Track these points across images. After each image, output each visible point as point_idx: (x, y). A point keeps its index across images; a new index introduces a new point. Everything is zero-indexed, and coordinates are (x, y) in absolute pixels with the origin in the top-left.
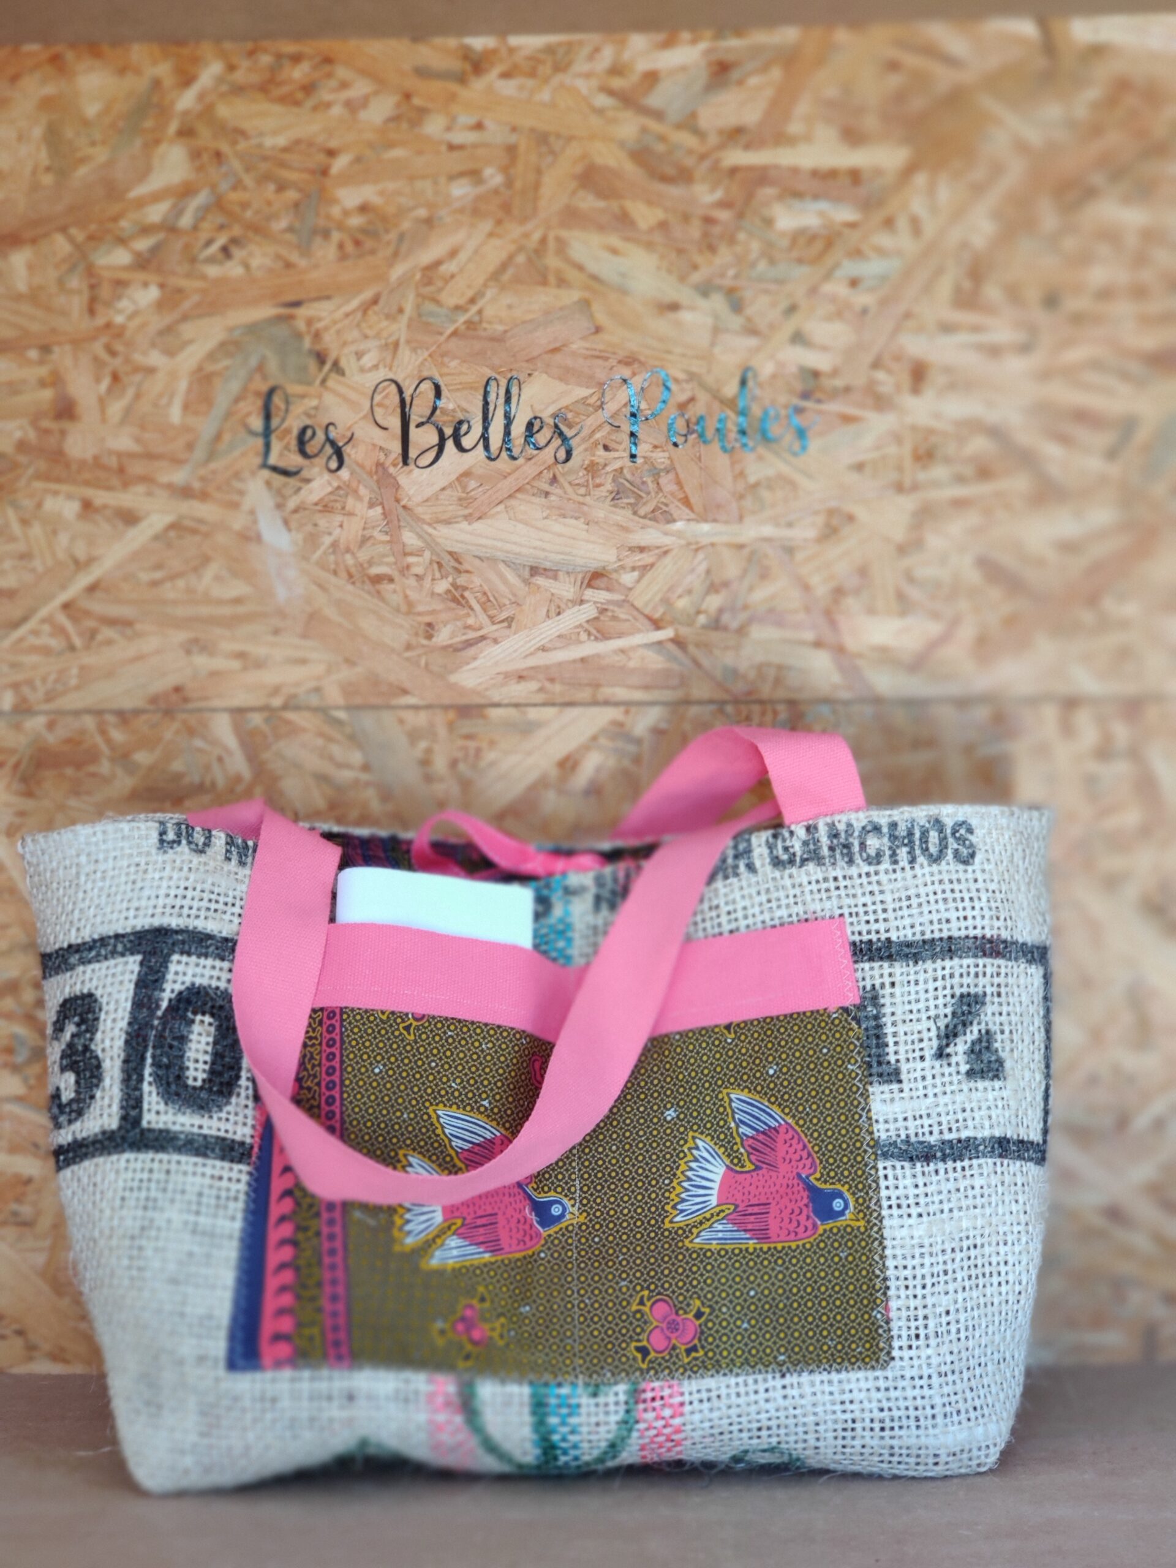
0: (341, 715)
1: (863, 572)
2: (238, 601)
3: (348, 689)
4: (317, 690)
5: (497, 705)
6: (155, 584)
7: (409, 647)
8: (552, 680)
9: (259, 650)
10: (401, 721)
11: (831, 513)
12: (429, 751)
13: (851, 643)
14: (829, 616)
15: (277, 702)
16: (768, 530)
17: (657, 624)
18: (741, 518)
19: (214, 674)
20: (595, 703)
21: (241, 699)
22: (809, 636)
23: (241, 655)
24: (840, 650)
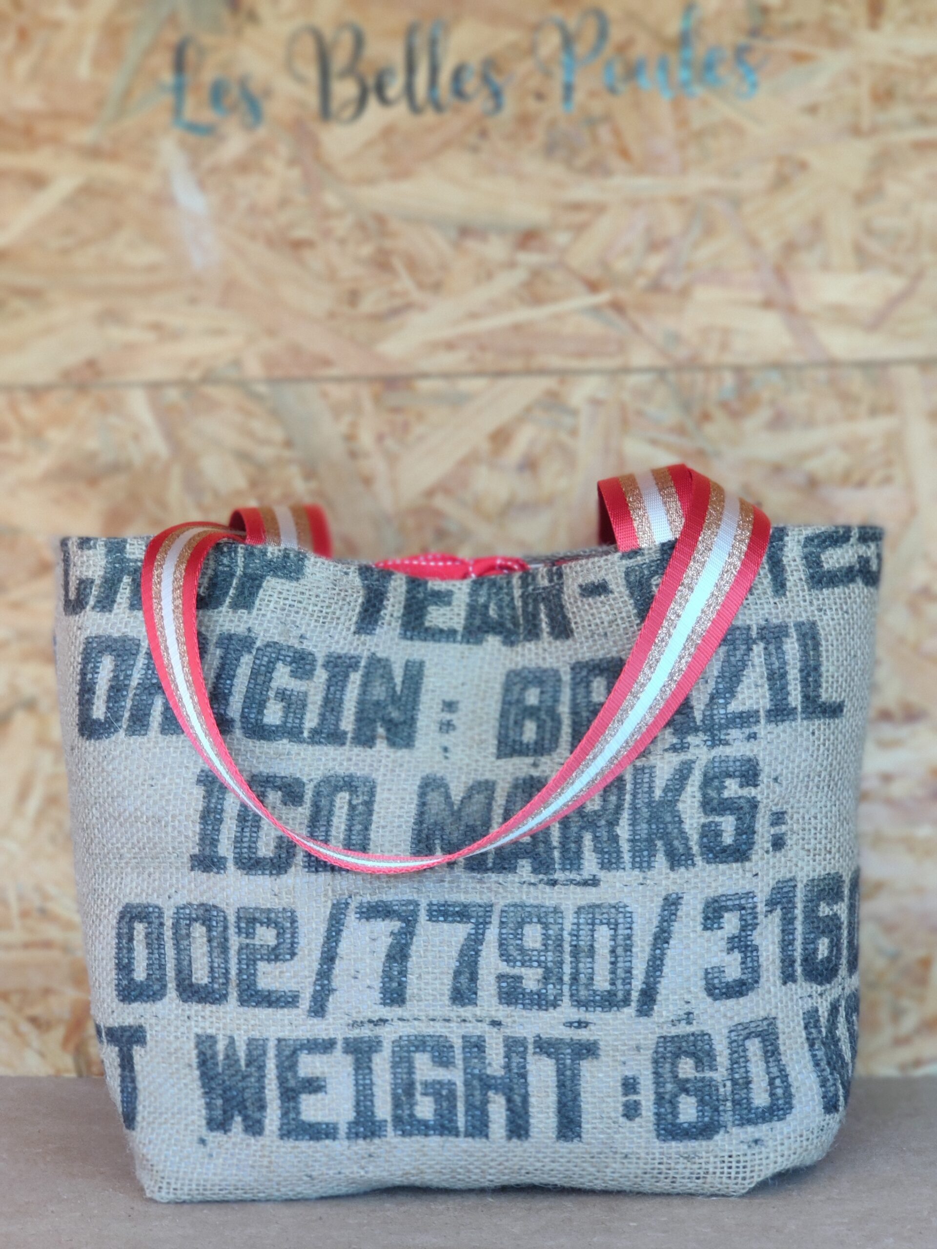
0: (262, 389)
1: (817, 225)
2: (152, 269)
3: (269, 362)
4: (237, 363)
5: (425, 375)
6: (65, 252)
7: (332, 315)
8: (482, 348)
9: (174, 321)
10: (325, 395)
11: (782, 160)
12: (354, 425)
13: (804, 303)
14: (780, 273)
15: (194, 375)
16: (713, 182)
17: (593, 287)
18: (684, 169)
19: (130, 348)
20: (528, 372)
21: (156, 373)
22: (757, 295)
23: (156, 327)
24: (790, 310)
